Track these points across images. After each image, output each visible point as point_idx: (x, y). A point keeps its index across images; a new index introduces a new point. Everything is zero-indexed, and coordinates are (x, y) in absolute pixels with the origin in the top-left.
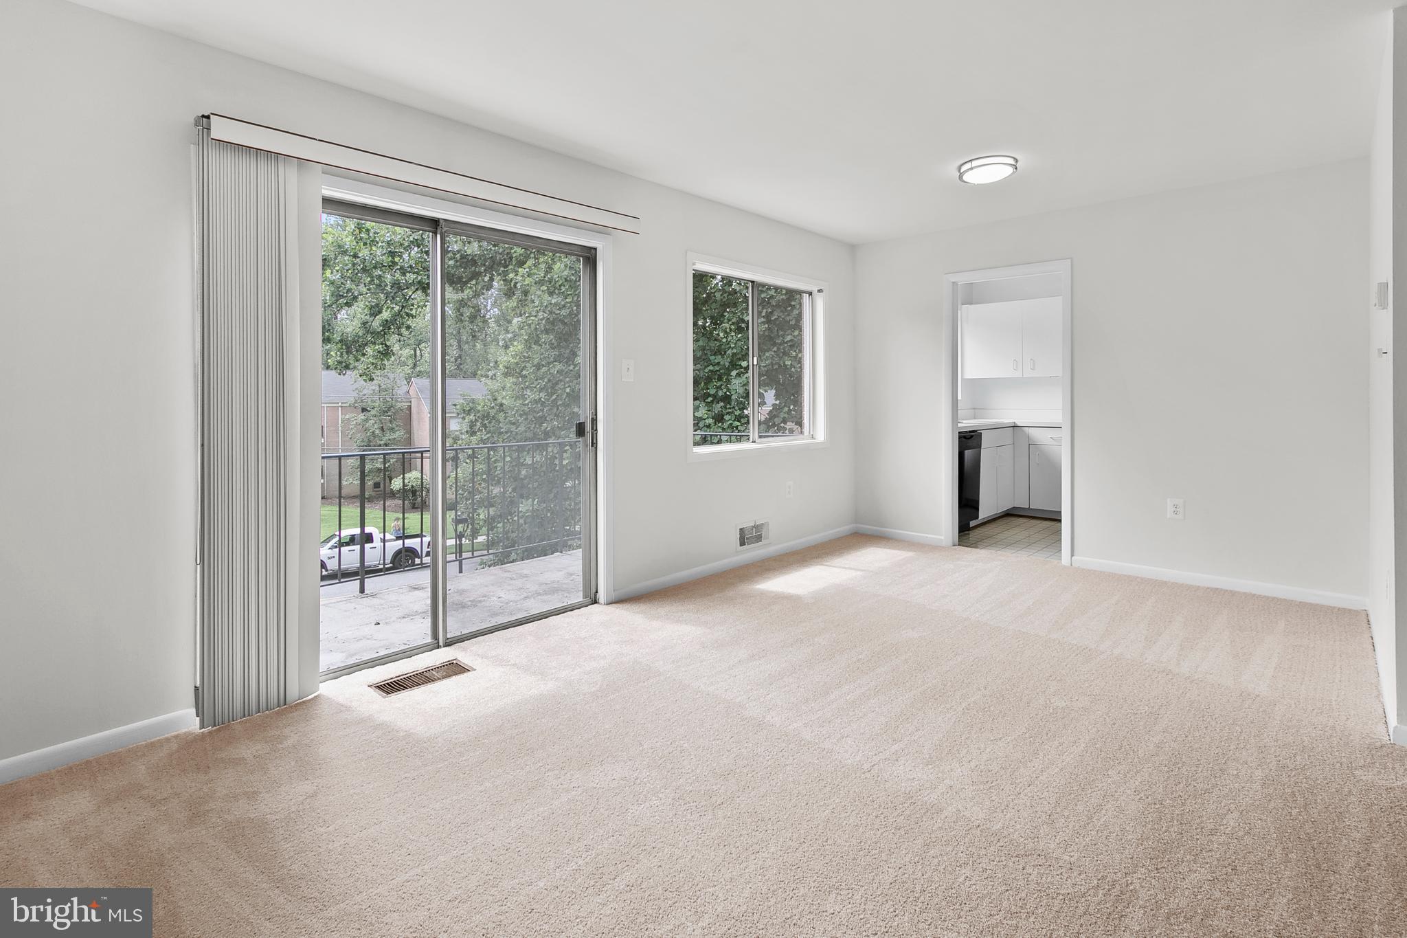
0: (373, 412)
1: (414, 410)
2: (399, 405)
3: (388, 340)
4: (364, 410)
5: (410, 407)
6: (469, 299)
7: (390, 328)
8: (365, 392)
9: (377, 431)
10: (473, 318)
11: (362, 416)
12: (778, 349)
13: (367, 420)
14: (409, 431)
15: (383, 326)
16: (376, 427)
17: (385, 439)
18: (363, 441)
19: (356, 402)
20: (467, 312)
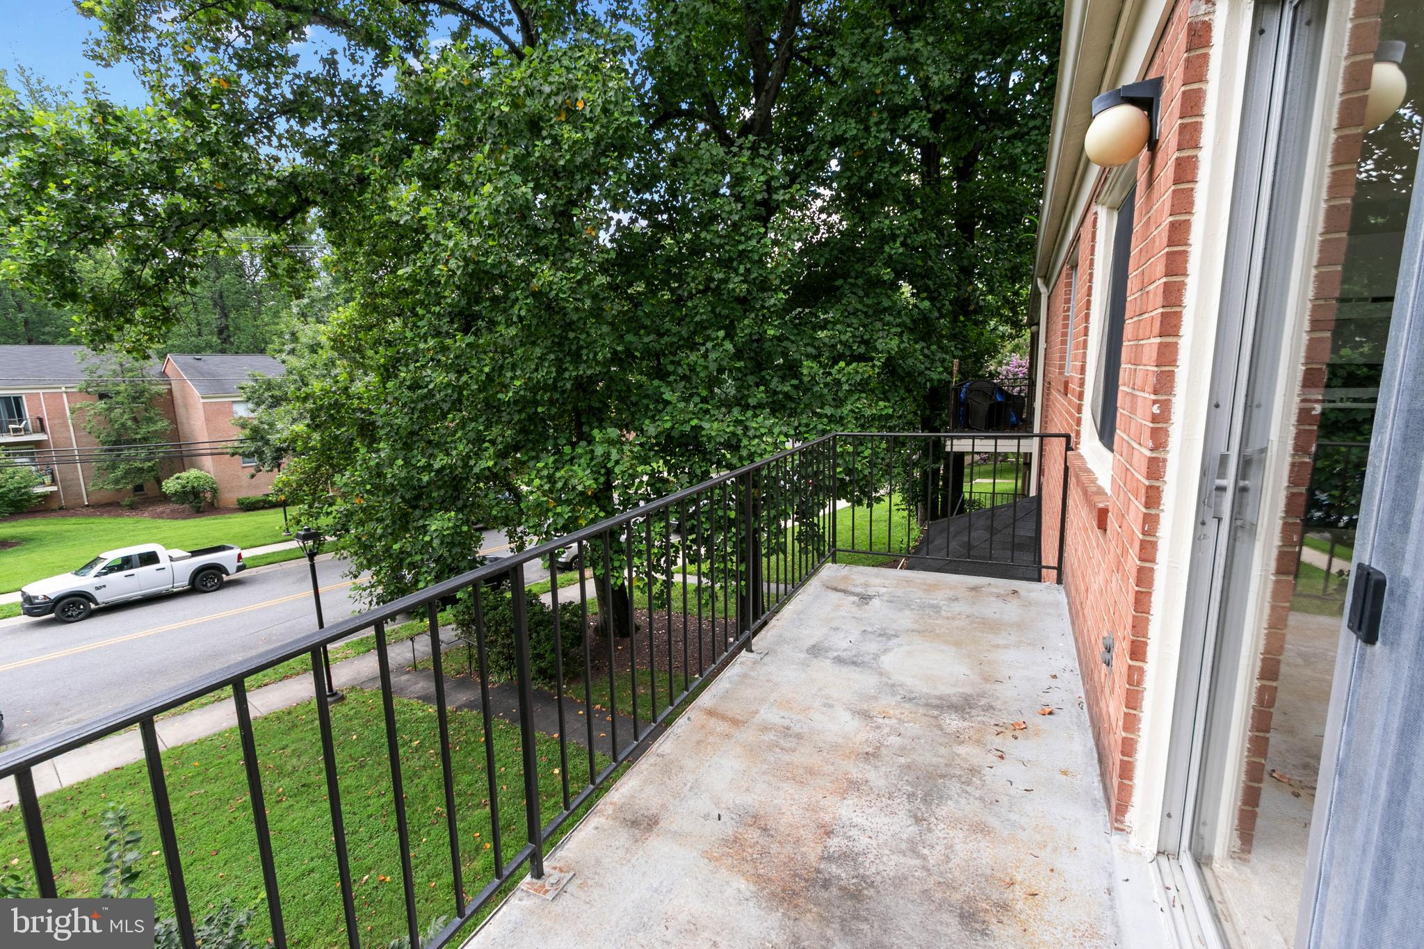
0: (119, 399)
1: (176, 394)
2: (155, 389)
3: (166, 300)
4: (102, 396)
5: (170, 391)
6: (284, 245)
7: (167, 282)
8: (100, 372)
9: (129, 423)
10: (291, 271)
11: (101, 405)
12: (757, 316)
13: (110, 409)
14: (174, 420)
15: (157, 278)
16: (126, 416)
17: (143, 431)
18: (108, 435)
19: (88, 386)
20: (283, 263)
